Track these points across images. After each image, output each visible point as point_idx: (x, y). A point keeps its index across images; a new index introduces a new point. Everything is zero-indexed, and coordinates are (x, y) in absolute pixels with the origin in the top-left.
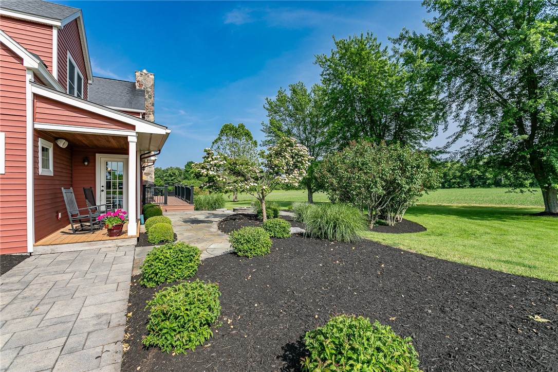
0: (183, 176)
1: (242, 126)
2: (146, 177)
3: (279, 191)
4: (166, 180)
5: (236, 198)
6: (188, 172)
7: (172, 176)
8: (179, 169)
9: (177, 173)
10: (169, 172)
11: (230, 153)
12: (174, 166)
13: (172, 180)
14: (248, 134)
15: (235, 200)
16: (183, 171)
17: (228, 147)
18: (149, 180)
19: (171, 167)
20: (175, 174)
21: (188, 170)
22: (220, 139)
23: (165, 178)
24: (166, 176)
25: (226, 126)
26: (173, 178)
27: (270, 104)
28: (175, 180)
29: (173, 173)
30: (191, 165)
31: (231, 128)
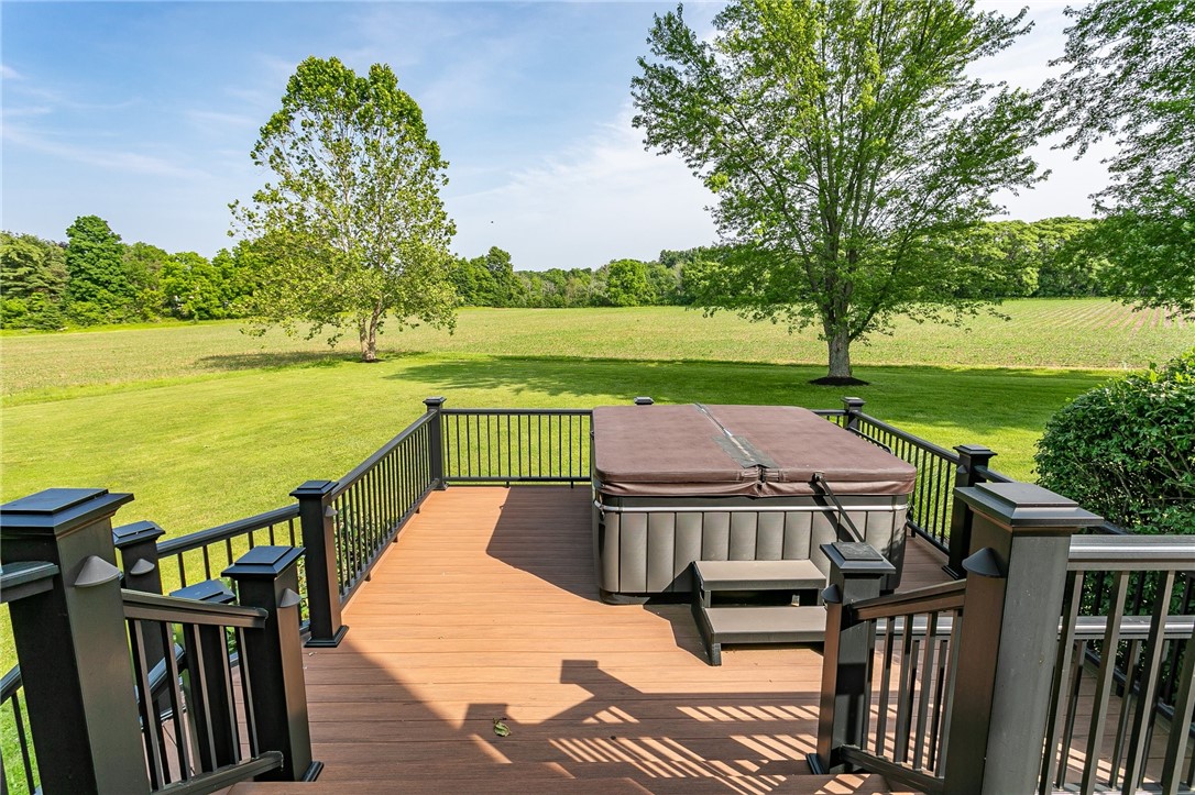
0: (62, 266)
1: (382, 76)
6: (82, 251)
7: (16, 265)
8: (44, 243)
9: (36, 254)
13: (20, 278)
14: (409, 115)
15: (371, 356)
16: (62, 250)
19: (6, 233)
20: (27, 258)
21: (83, 244)
26: (21, 271)
28: (32, 278)
29: (19, 255)
30: (90, 230)
31: (342, 79)
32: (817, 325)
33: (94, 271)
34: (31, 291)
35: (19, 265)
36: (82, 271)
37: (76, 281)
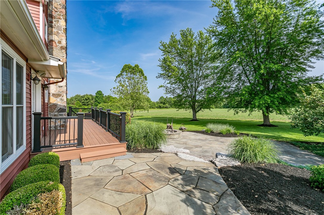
0: (94, 100)
1: (137, 66)
2: (55, 99)
3: (155, 109)
4: (83, 102)
5: (132, 114)
6: (97, 97)
7: (87, 100)
8: (92, 96)
9: (90, 98)
10: (85, 97)
11: (128, 84)
12: (89, 94)
13: (87, 102)
14: (141, 72)
15: (132, 116)
16: (94, 97)
17: (127, 80)
18: (59, 104)
19: (87, 94)
20: (89, 98)
21: (98, 96)
22: (121, 74)
23: (83, 101)
24: (83, 99)
25: (126, 66)
26: (88, 101)
27: (164, 46)
28: (89, 102)
29: (88, 98)
30: (99, 93)
31: (130, 67)
32: (191, 111)
33: (99, 101)
34: (89, 105)
35: (88, 100)
36: (97, 101)
37: (96, 103)
